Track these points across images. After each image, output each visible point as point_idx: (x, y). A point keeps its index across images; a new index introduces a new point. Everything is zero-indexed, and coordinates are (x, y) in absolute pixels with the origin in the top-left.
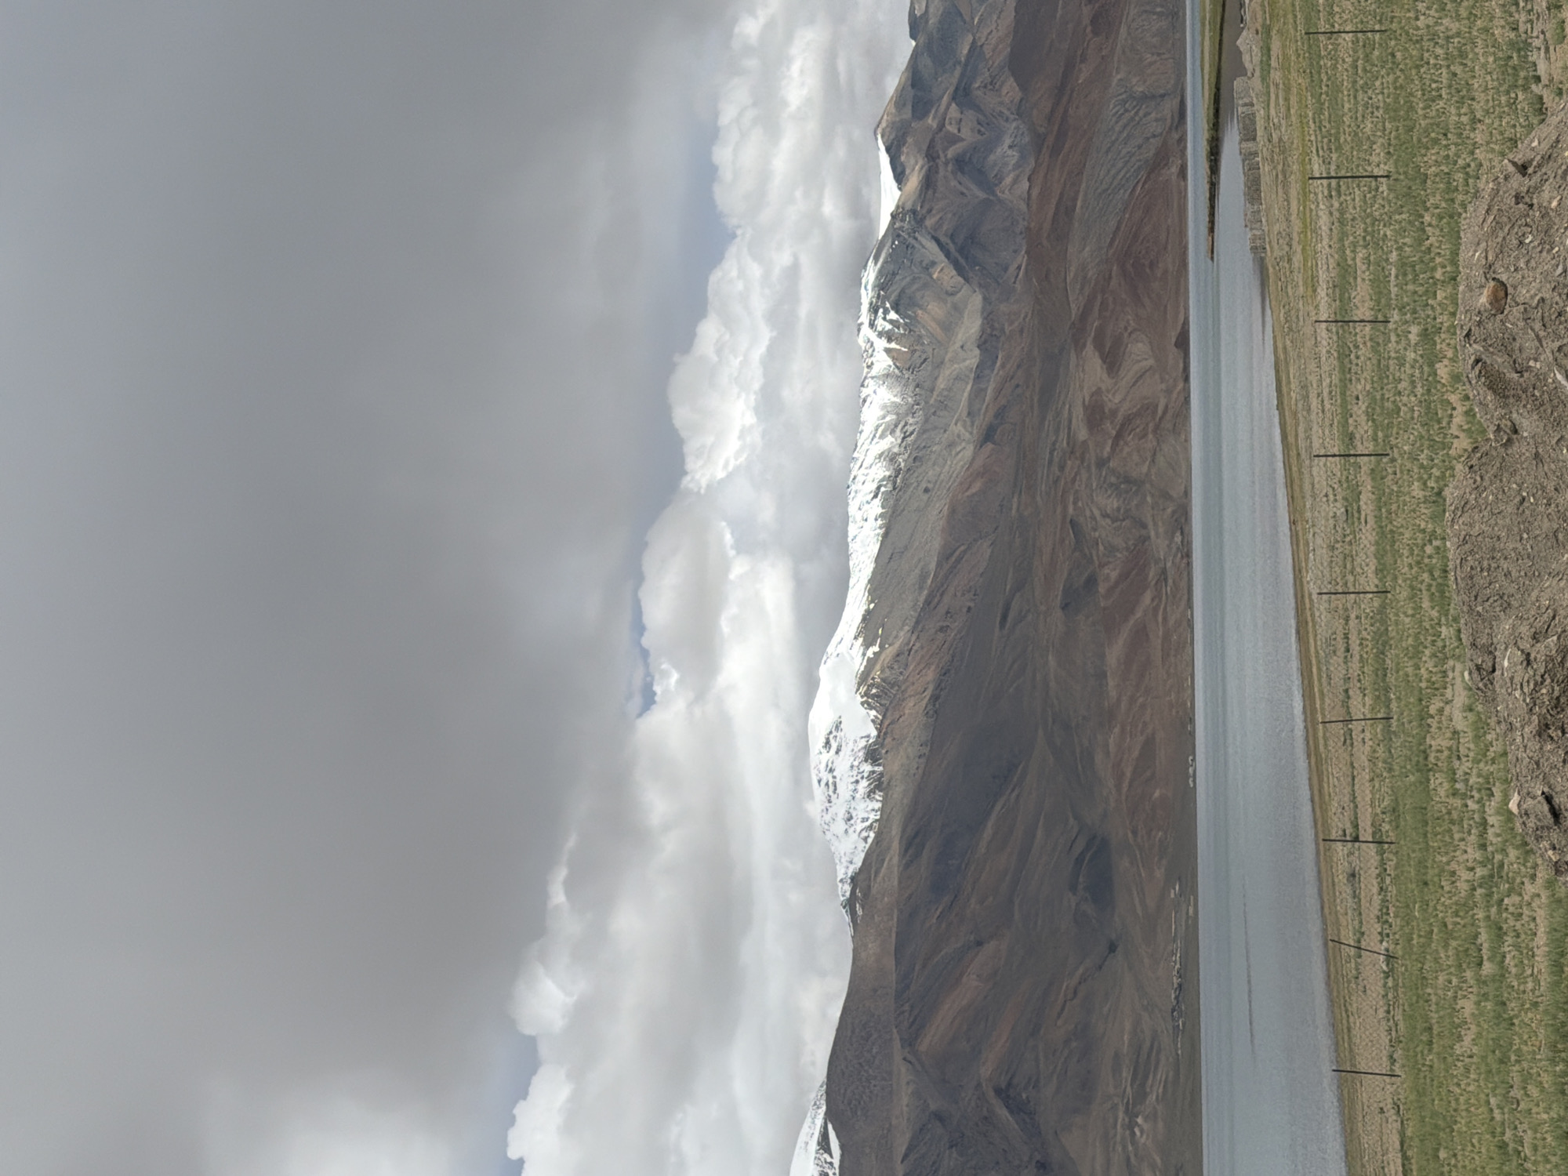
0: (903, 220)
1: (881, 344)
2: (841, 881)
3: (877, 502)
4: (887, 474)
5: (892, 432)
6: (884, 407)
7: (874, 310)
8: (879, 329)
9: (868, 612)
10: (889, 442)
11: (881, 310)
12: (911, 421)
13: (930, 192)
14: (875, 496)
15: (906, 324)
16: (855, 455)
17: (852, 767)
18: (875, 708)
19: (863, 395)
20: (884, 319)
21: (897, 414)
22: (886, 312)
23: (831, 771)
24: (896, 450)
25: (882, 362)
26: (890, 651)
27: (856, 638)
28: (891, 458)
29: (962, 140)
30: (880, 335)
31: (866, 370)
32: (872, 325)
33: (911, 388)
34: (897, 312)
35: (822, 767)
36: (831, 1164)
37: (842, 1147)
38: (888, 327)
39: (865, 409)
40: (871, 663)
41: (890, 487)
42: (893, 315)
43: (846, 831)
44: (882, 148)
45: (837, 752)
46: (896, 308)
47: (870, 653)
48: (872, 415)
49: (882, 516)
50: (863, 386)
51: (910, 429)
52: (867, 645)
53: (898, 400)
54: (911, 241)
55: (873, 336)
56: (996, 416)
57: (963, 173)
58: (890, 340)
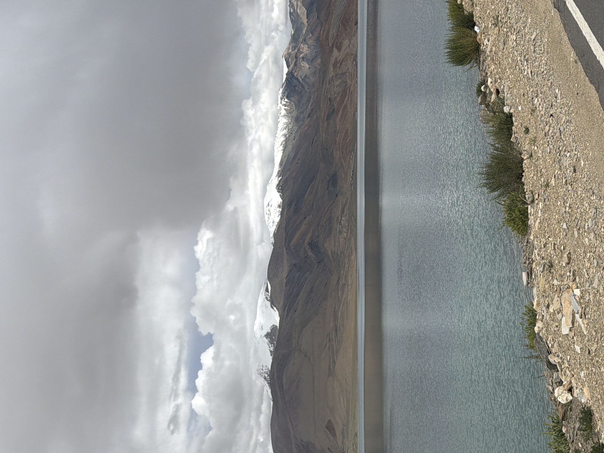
0: (289, 75)
1: (283, 107)
2: (271, 238)
3: (282, 146)
4: (284, 139)
5: (286, 129)
6: (284, 123)
7: (281, 99)
8: (283, 104)
9: (279, 171)
10: (285, 132)
11: (283, 99)
12: (290, 126)
13: (296, 67)
14: (281, 145)
15: (289, 102)
16: (276, 135)
17: (274, 209)
18: (280, 192)
19: (278, 121)
20: (284, 101)
21: (287, 125)
22: (284, 99)
23: (269, 211)
24: (286, 133)
25: (283, 112)
26: (284, 178)
27: (276, 177)
28: (285, 135)
29: (303, 53)
30: (283, 105)
31: (279, 114)
32: (281, 103)
33: (290, 118)
34: (287, 99)
35: (267, 210)
36: (268, 295)
37: (271, 286)
38: (285, 103)
39: (279, 124)
40: (280, 181)
41: (285, 142)
42: (286, 100)
43: (273, 225)
44: (284, 60)
45: (271, 206)
46: (287, 98)
47: (279, 179)
48: (281, 125)
49: (282, 150)
50: (278, 118)
51: (290, 128)
52: (278, 178)
53: (287, 121)
54: (291, 81)
55: (281, 105)
56: (311, 111)
57: (304, 61)
58: (285, 106)
